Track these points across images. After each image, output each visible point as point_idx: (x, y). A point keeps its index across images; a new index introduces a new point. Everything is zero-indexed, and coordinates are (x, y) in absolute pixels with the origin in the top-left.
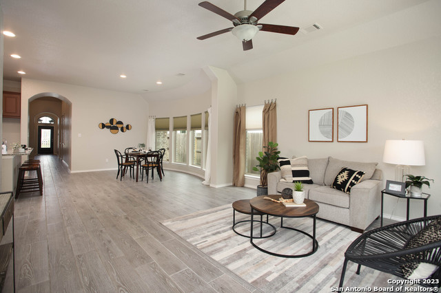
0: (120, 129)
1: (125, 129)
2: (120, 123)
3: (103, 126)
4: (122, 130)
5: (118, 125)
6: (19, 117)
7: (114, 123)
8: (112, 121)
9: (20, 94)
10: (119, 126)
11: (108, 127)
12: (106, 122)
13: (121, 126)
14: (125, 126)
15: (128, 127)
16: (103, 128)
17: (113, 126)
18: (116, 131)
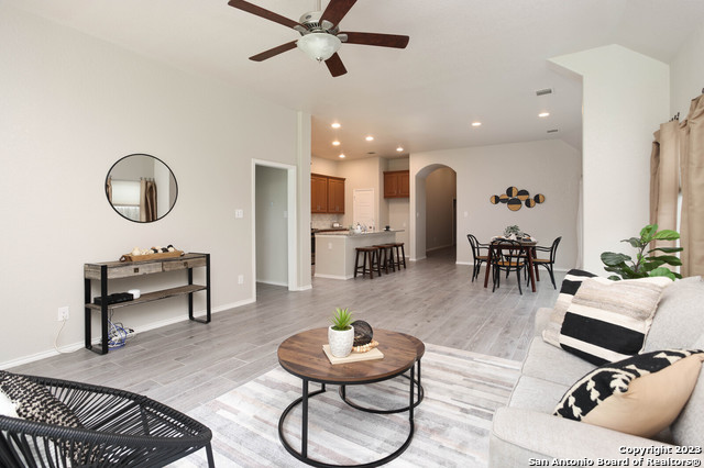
0: (523, 203)
1: (532, 202)
2: (524, 193)
3: (497, 200)
4: (528, 204)
5: (519, 197)
6: (408, 196)
7: (514, 194)
8: (509, 191)
9: (408, 171)
10: (523, 198)
11: (504, 201)
12: (502, 193)
13: (525, 197)
14: (532, 197)
15: (537, 199)
16: (496, 202)
17: (513, 198)
18: (517, 206)
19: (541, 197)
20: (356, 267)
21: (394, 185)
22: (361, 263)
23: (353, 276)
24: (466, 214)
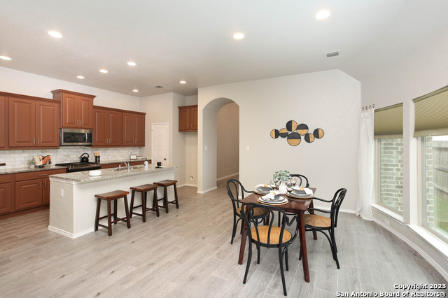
0: (303, 137)
1: (312, 137)
2: (303, 127)
3: (277, 134)
4: (307, 139)
5: (299, 131)
7: (294, 128)
8: (289, 125)
10: (302, 132)
11: (284, 135)
12: (282, 127)
13: (305, 132)
14: (311, 131)
15: (317, 134)
16: (276, 137)
17: (292, 132)
18: (296, 141)
19: (320, 132)
20: (98, 219)
21: (187, 121)
22: (103, 213)
23: (93, 229)
24: (248, 148)
